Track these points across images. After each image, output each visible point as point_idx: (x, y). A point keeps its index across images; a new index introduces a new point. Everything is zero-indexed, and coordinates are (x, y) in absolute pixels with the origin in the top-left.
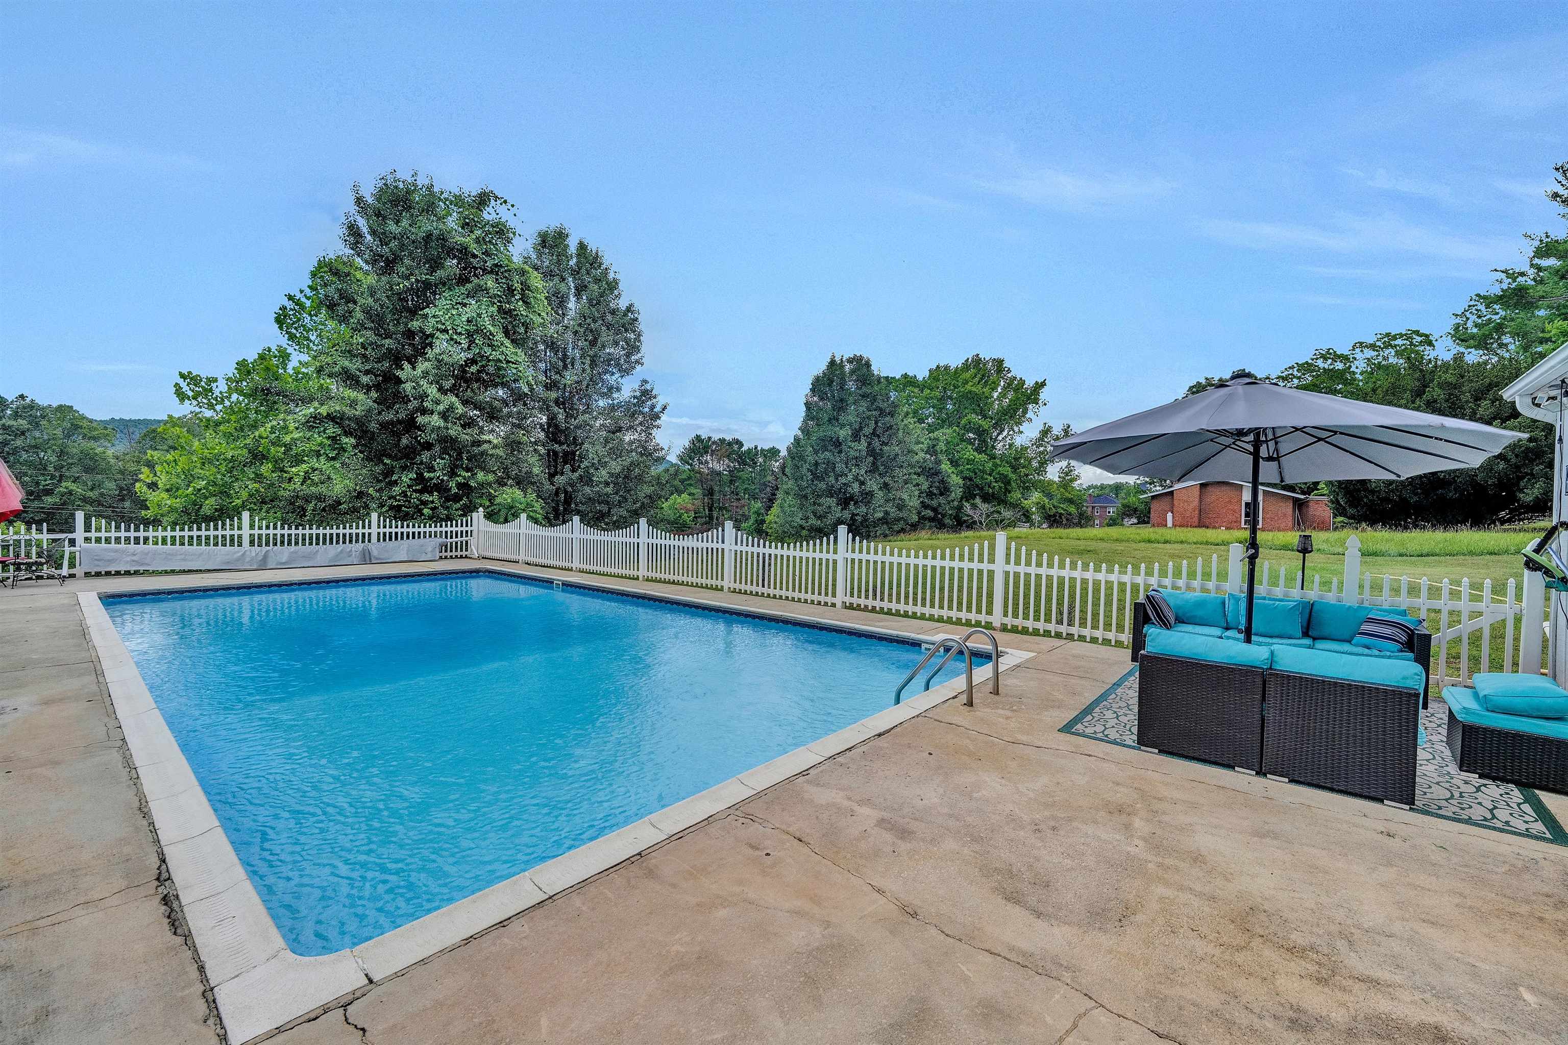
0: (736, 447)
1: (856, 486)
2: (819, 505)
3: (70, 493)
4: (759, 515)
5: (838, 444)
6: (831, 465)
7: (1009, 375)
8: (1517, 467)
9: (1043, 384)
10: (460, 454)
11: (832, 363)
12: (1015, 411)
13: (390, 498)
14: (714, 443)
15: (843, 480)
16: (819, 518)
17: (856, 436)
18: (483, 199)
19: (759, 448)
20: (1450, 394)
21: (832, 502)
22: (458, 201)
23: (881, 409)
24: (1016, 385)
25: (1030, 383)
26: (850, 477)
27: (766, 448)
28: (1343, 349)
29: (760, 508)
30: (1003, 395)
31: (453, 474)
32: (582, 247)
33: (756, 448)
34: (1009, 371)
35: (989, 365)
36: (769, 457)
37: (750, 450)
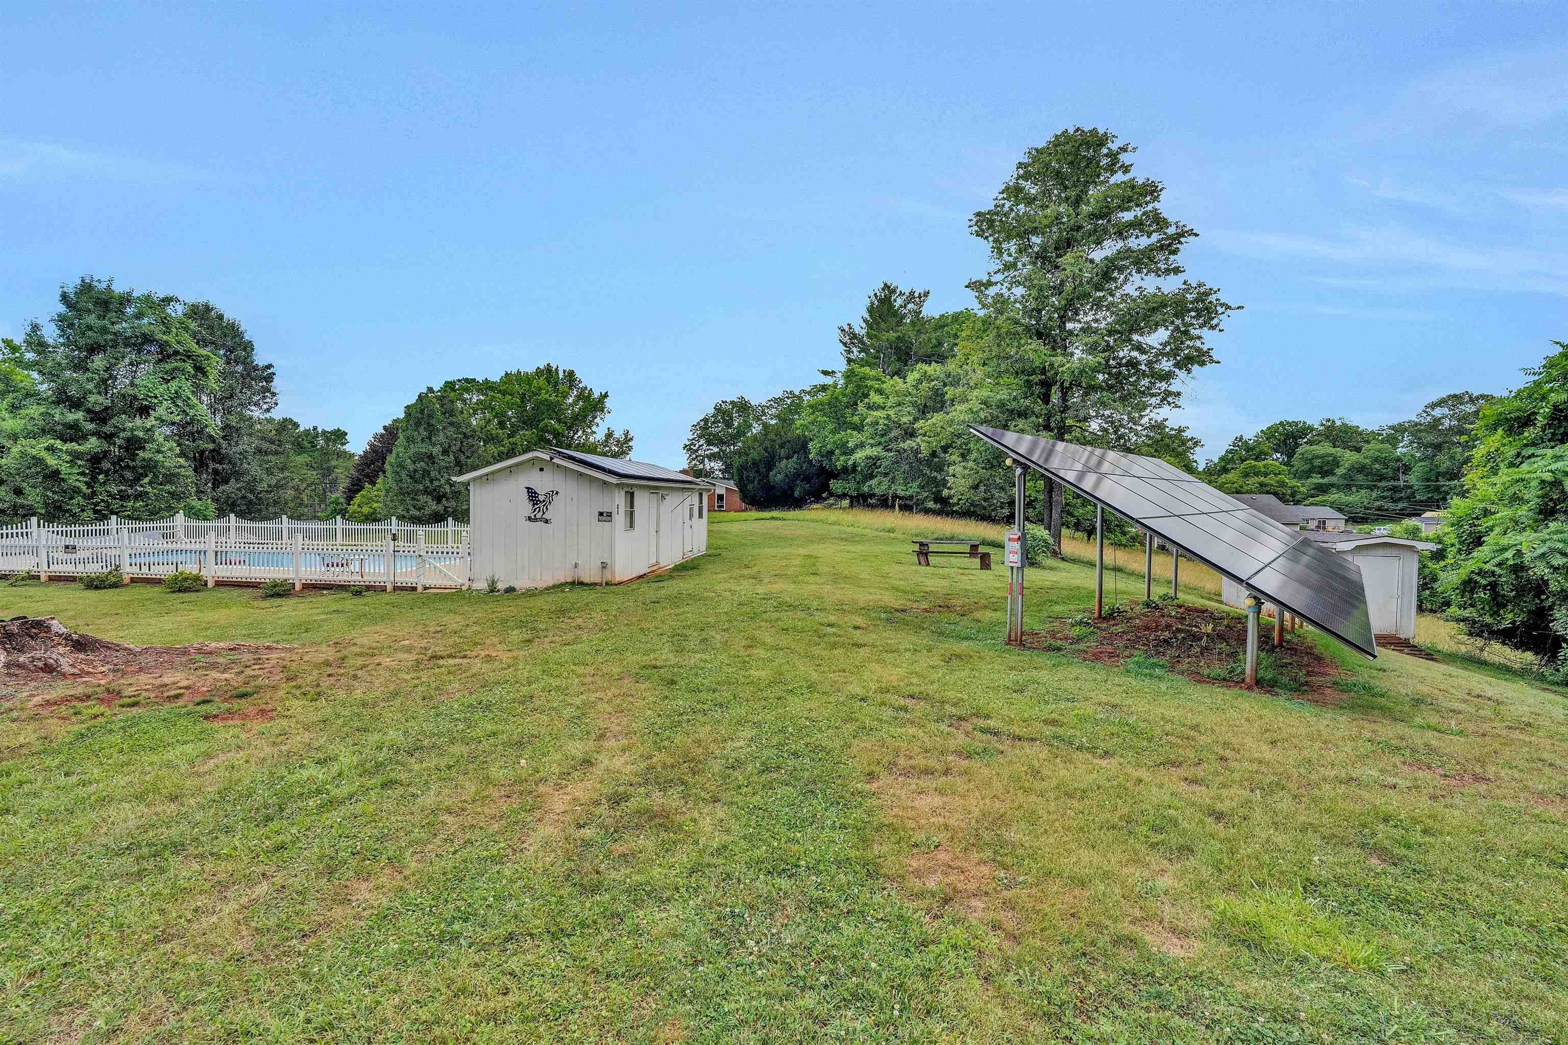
1: (447, 487)
4: (337, 504)
5: (431, 457)
6: (426, 473)
7: (581, 385)
9: (606, 395)
12: (585, 417)
15: (436, 483)
16: (419, 509)
17: (445, 452)
18: (165, 300)
19: (320, 429)
21: (429, 499)
23: (464, 434)
24: (584, 396)
25: (596, 395)
26: (443, 481)
30: (576, 402)
33: (315, 429)
34: (580, 382)
35: (561, 375)
36: (334, 441)
37: (307, 432)
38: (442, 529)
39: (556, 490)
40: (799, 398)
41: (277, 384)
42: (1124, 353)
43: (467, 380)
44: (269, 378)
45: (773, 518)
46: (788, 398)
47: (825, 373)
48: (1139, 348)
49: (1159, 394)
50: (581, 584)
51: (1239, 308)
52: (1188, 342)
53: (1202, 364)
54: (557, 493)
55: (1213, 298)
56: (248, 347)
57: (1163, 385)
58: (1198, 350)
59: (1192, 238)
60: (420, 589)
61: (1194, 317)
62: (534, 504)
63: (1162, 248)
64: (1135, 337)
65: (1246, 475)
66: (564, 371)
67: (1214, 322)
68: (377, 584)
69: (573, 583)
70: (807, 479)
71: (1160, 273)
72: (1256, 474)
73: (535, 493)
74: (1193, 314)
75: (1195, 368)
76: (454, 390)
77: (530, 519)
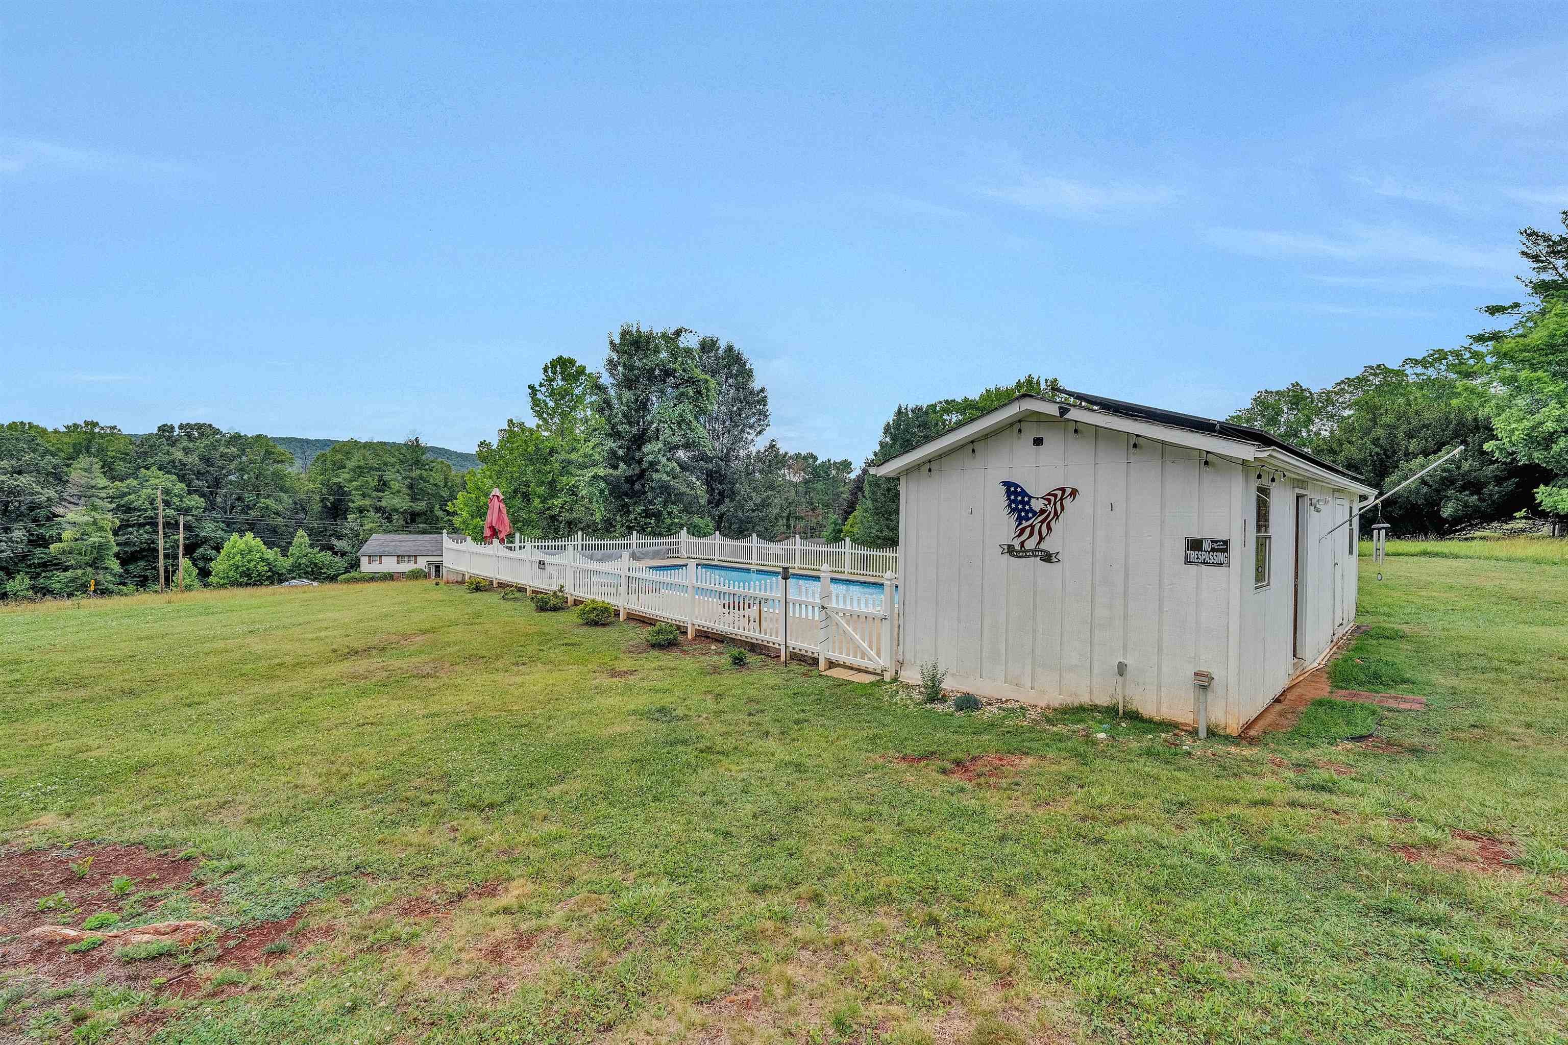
0: (811, 461)
2: (891, 521)
3: (267, 507)
4: (836, 525)
8: (1438, 491)
10: (669, 494)
11: (899, 412)
13: (627, 521)
14: (791, 457)
18: (678, 333)
19: (832, 462)
20: (1391, 433)
22: (664, 336)
27: (838, 460)
28: (1394, 365)
29: (836, 519)
31: (665, 505)
32: (730, 349)
33: (829, 461)
35: (1043, 386)
36: (843, 470)
37: (823, 464)
38: (891, 554)
39: (1069, 484)
40: (1399, 373)
41: (771, 406)
43: (947, 402)
44: (763, 401)
45: (1425, 553)
46: (1375, 375)
47: (1493, 310)
50: (1134, 717)
54: (1074, 493)
56: (749, 374)
60: (822, 664)
62: (1020, 520)
66: (1046, 381)
68: (771, 644)
69: (1111, 711)
70: (1475, 486)
73: (1024, 493)
76: (935, 412)
77: (1011, 550)
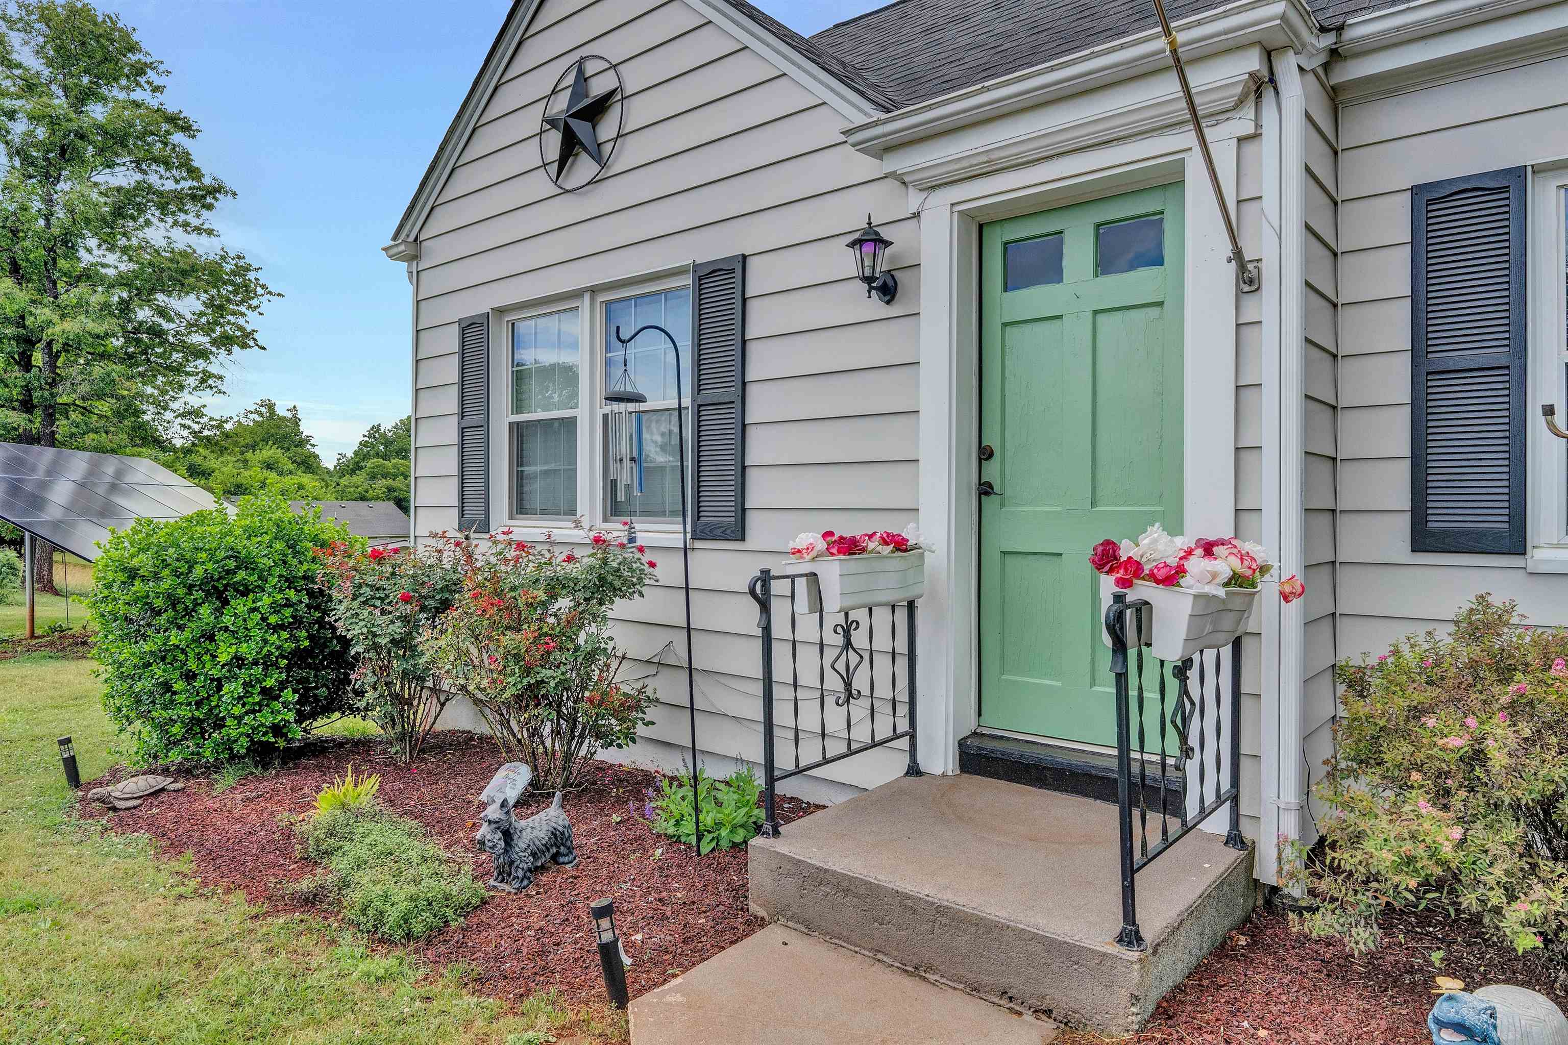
42: (143, 314)
48: (162, 312)
49: (197, 374)
51: (279, 295)
52: (230, 317)
53: (244, 346)
55: (251, 275)
57: (201, 364)
58: (240, 328)
59: (230, 197)
61: (231, 292)
63: (194, 197)
64: (161, 298)
65: (373, 477)
67: (254, 302)
71: (189, 229)
72: (385, 476)
74: (230, 288)
75: (236, 349)
